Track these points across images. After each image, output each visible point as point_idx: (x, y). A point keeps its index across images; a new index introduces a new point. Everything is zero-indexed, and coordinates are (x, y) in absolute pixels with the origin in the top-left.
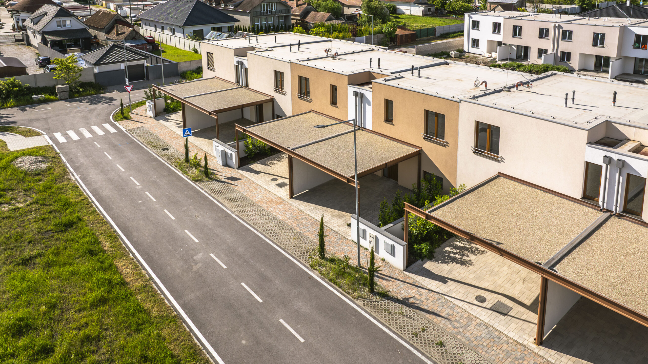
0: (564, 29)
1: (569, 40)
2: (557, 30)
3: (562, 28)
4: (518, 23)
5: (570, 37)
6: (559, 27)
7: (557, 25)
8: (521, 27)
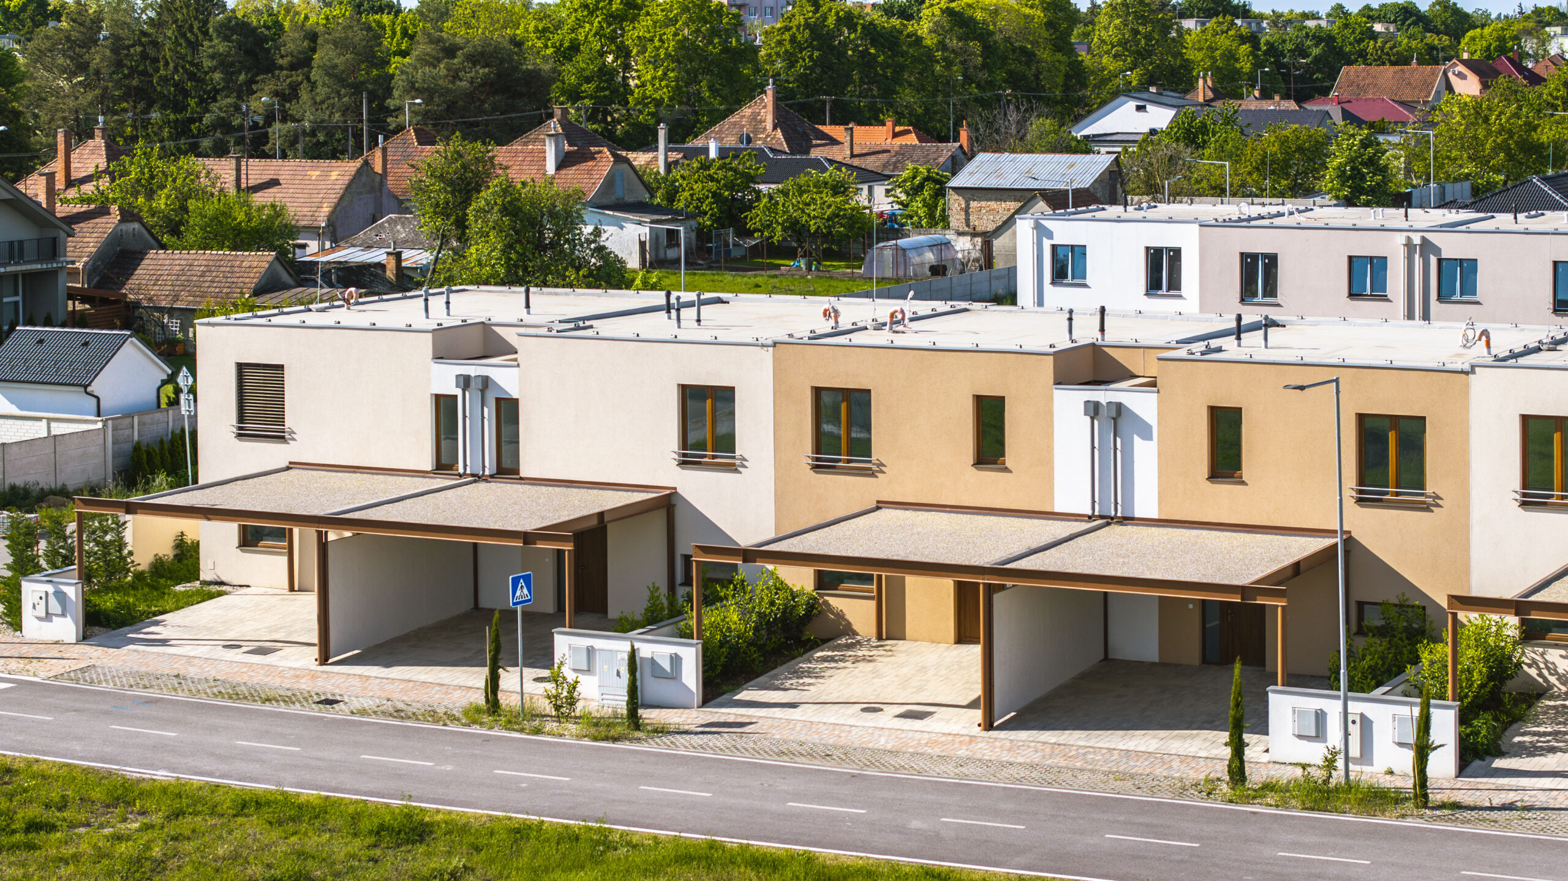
0: (1443, 256)
1: (1465, 298)
2: (1417, 259)
3: (1437, 250)
4: (1260, 242)
5: (1469, 287)
6: (1427, 247)
7: (1416, 239)
8: (1272, 261)
